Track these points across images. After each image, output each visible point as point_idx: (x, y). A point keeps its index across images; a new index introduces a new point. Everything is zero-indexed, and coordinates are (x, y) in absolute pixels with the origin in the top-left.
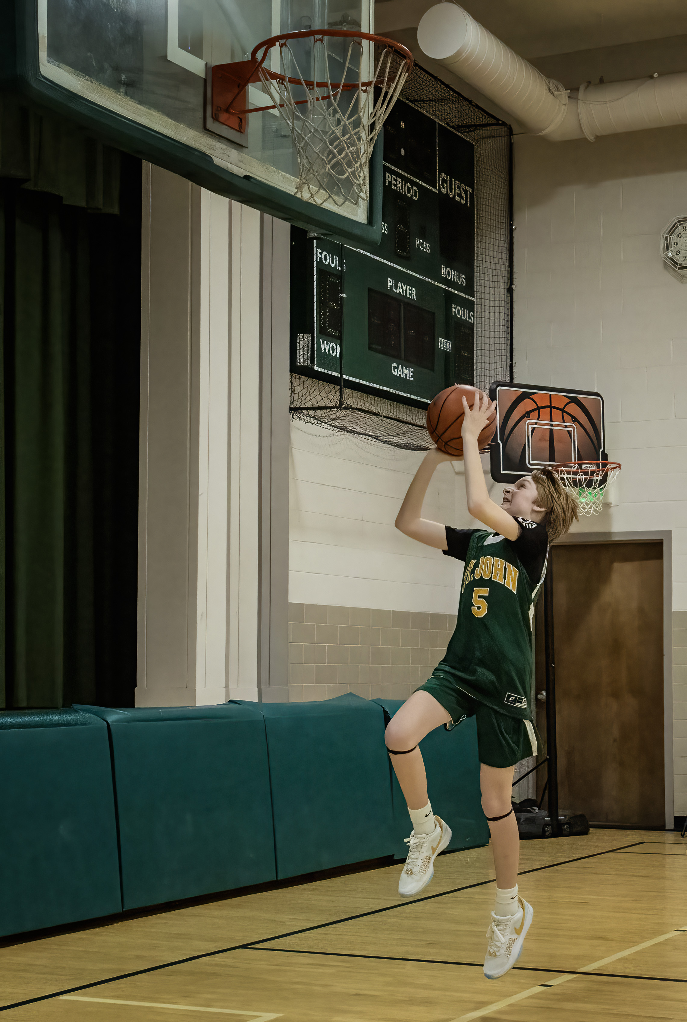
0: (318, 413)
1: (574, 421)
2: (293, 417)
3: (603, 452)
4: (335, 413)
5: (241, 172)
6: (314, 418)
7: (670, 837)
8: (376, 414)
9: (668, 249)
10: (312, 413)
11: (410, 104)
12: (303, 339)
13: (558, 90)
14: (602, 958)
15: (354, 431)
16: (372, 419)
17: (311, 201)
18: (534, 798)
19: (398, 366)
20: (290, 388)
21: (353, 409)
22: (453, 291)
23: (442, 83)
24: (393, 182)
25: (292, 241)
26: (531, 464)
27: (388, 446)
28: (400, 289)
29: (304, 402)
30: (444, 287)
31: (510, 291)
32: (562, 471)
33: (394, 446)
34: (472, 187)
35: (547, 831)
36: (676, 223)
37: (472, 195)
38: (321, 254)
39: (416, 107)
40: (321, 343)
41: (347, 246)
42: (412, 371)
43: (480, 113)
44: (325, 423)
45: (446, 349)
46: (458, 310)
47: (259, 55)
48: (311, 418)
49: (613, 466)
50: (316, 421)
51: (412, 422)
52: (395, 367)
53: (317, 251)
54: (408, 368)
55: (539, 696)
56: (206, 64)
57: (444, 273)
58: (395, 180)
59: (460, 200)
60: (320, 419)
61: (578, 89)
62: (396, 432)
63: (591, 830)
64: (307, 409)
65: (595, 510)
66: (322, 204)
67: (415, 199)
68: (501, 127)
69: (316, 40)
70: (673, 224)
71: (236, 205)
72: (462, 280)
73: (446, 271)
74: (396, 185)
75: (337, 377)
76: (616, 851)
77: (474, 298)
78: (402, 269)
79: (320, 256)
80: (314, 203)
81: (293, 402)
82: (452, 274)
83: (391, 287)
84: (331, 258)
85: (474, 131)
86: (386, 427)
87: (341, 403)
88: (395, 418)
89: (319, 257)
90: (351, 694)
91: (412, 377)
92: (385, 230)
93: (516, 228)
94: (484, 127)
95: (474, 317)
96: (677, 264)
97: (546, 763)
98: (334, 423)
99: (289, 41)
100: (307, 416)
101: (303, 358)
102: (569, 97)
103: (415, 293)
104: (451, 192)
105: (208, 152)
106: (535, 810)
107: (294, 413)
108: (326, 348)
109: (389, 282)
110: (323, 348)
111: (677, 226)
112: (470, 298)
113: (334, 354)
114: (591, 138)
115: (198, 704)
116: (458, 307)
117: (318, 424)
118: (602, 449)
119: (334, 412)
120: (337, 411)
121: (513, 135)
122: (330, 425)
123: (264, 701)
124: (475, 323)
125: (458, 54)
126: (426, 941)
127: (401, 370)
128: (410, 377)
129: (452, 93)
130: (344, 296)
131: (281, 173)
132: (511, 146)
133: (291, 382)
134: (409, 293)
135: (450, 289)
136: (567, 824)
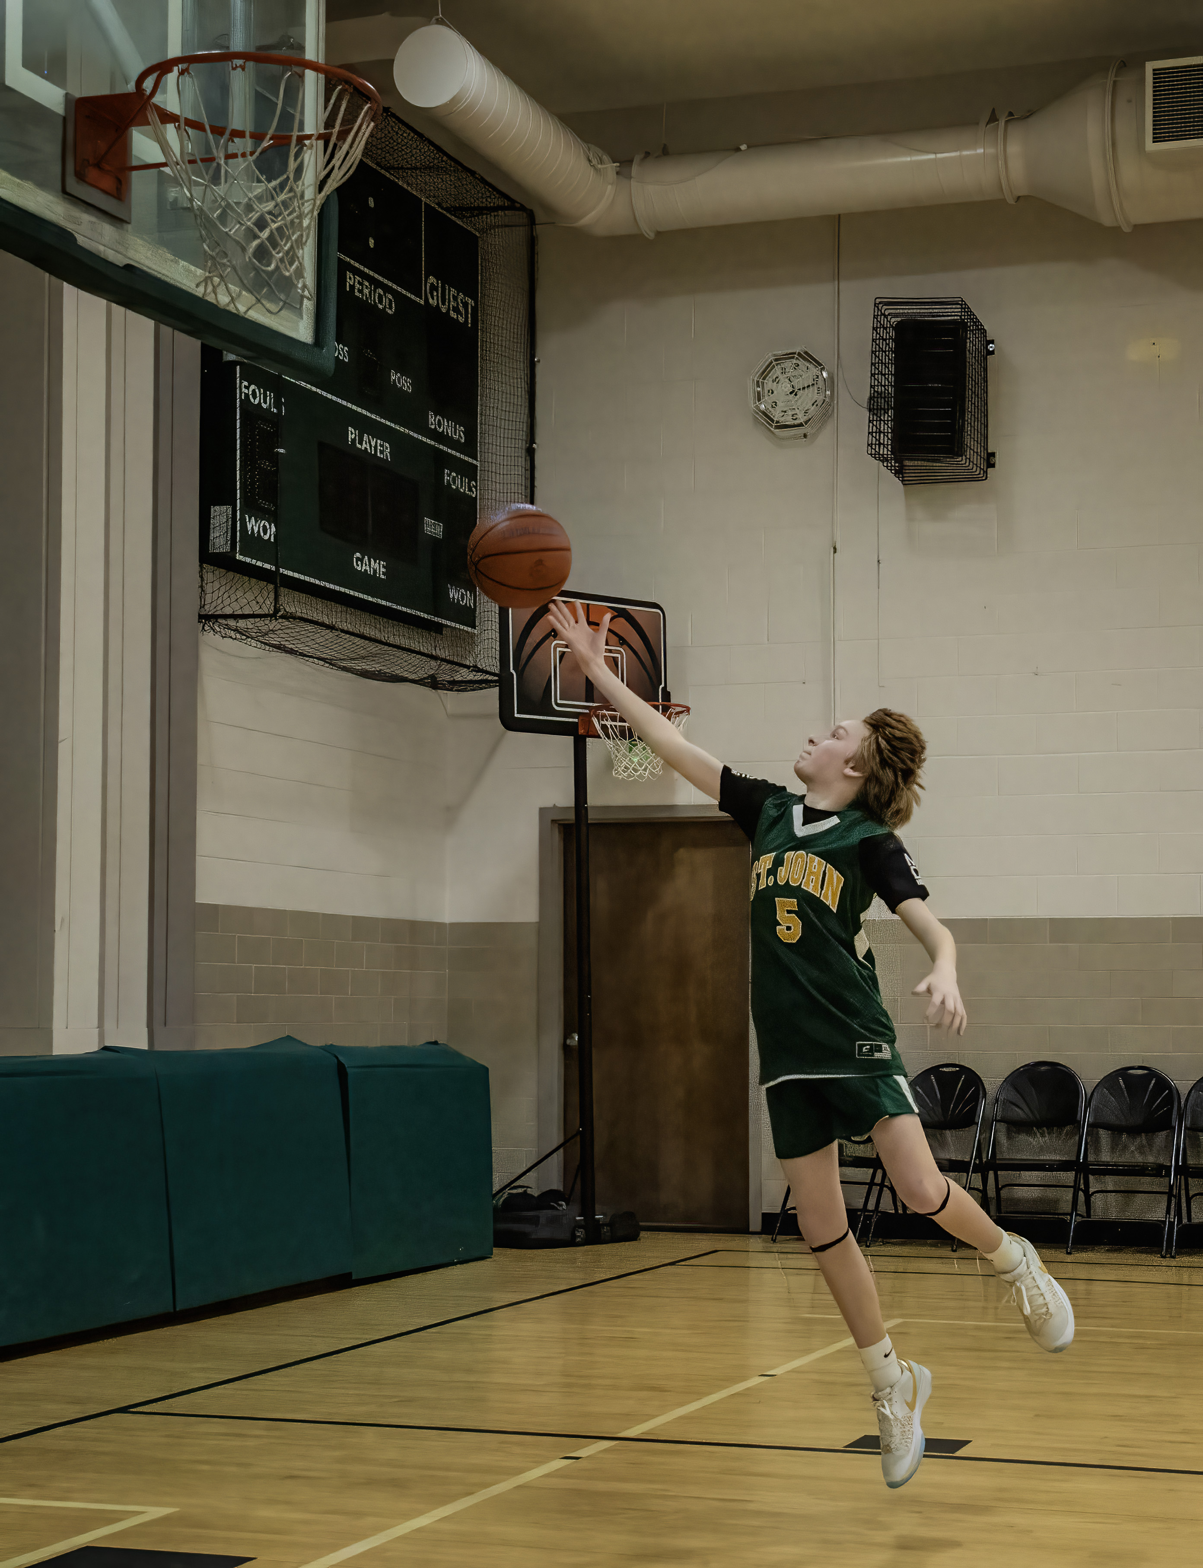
0: (242, 624)
1: (621, 645)
2: (203, 628)
3: (665, 689)
4: (267, 625)
5: (120, 260)
6: (236, 630)
7: (756, 1243)
8: (331, 628)
9: (759, 400)
10: (232, 623)
11: (383, 172)
12: (220, 514)
13: (601, 162)
14: (654, 1417)
15: (297, 651)
16: (323, 634)
17: (231, 308)
18: (561, 1188)
19: (363, 557)
20: (200, 584)
21: (295, 618)
22: (445, 449)
23: (431, 143)
24: (357, 286)
25: (203, 367)
26: (558, 705)
27: (350, 675)
28: (366, 444)
29: (222, 606)
30: (433, 443)
31: (531, 452)
32: (604, 716)
33: (356, 674)
34: (475, 298)
35: (579, 1236)
36: (771, 362)
37: (475, 309)
38: (247, 388)
39: (392, 178)
40: (247, 520)
41: (286, 378)
42: (383, 565)
43: (488, 190)
44: (252, 638)
45: (435, 533)
46: (454, 478)
47: (148, 84)
48: (232, 630)
49: (680, 709)
50: (238, 636)
51: (383, 640)
52: (358, 559)
53: (241, 383)
54: (378, 561)
55: (568, 1042)
56: (67, 94)
57: (432, 422)
58: (359, 283)
59: (457, 317)
60: (244, 633)
61: (631, 161)
62: (359, 655)
63: (643, 1234)
64: (226, 617)
65: (651, 773)
66: (246, 312)
67: (389, 312)
68: (517, 213)
69: (234, 66)
70: (767, 363)
71: (118, 310)
72: (458, 433)
73: (435, 420)
74: (360, 291)
75: (270, 570)
76: (679, 1264)
77: (477, 461)
78: (369, 414)
79: (246, 391)
80: (234, 311)
81: (203, 607)
82: (444, 425)
83: (354, 440)
84: (262, 395)
85: (477, 215)
86: (345, 646)
87: (277, 610)
88: (357, 634)
89: (245, 393)
90: (289, 1038)
91: (384, 574)
92: (344, 356)
93: (539, 361)
94: (494, 212)
95: (476, 487)
96: (773, 421)
97: (578, 1138)
98: (266, 639)
99: (194, 67)
100: (225, 628)
101: (219, 542)
102: (617, 173)
103: (389, 450)
104: (443, 304)
105: (69, 226)
106: (561, 1205)
107: (205, 621)
108: (254, 527)
109: (350, 432)
110: (249, 527)
111: (774, 366)
112: (470, 460)
113: (266, 537)
114: (651, 235)
115: (55, 1052)
116: (454, 474)
117: (242, 639)
118: (663, 685)
119: (267, 622)
120: (271, 621)
121: (535, 224)
122: (260, 642)
123: (158, 1048)
124: (478, 497)
125: (454, 101)
126: (395, 1397)
127: (367, 563)
128: (381, 573)
129: (445, 158)
130: (282, 451)
131: (182, 263)
132: (532, 243)
133: (201, 577)
134: (380, 450)
135: (441, 447)
136: (607, 1225)
